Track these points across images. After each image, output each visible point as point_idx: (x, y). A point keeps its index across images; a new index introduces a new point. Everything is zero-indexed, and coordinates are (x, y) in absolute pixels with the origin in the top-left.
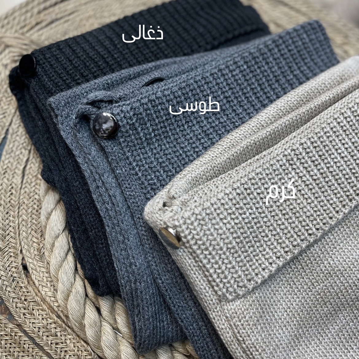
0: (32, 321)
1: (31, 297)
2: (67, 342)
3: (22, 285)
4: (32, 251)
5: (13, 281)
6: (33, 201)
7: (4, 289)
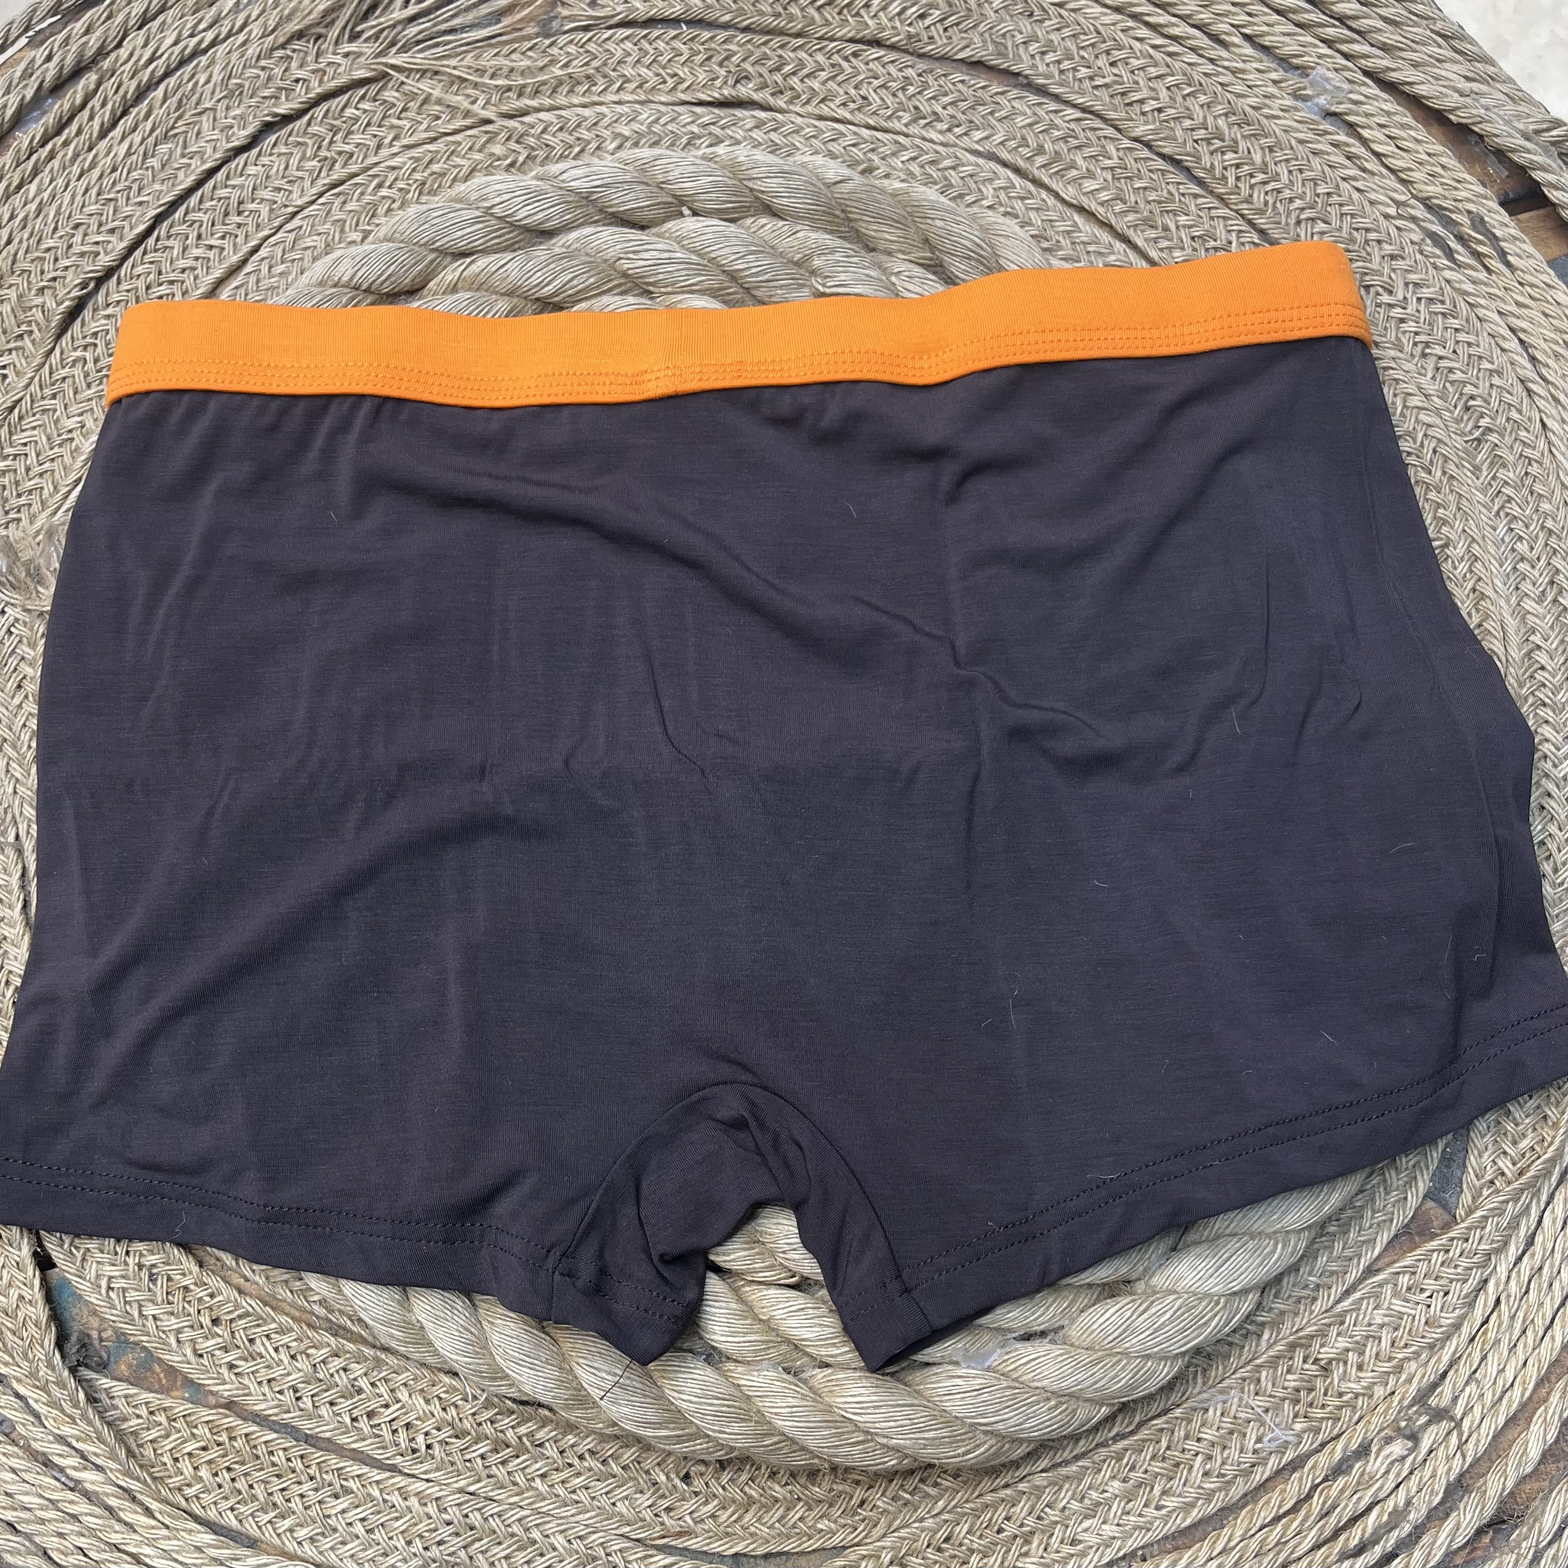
0: (263, 1375)
1: (230, 1307)
3: (187, 1281)
5: (152, 1279)
7: (136, 1314)
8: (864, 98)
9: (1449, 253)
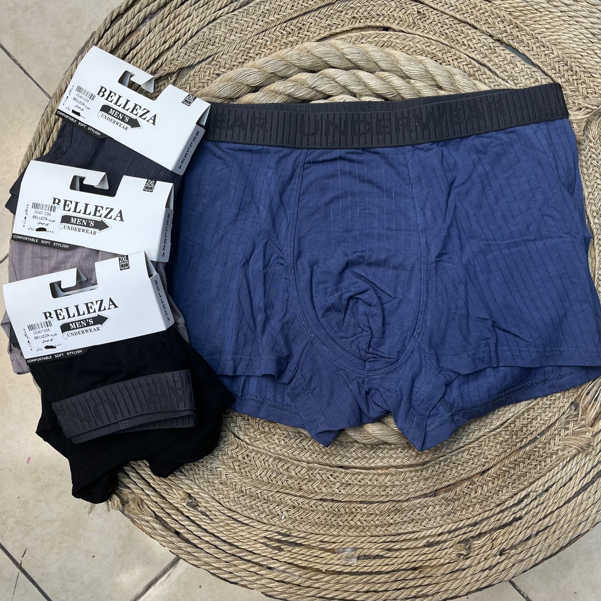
2: (298, 38)
3: (369, 20)
4: (398, 41)
6: (449, 61)
8: (471, 455)
9: (279, 533)
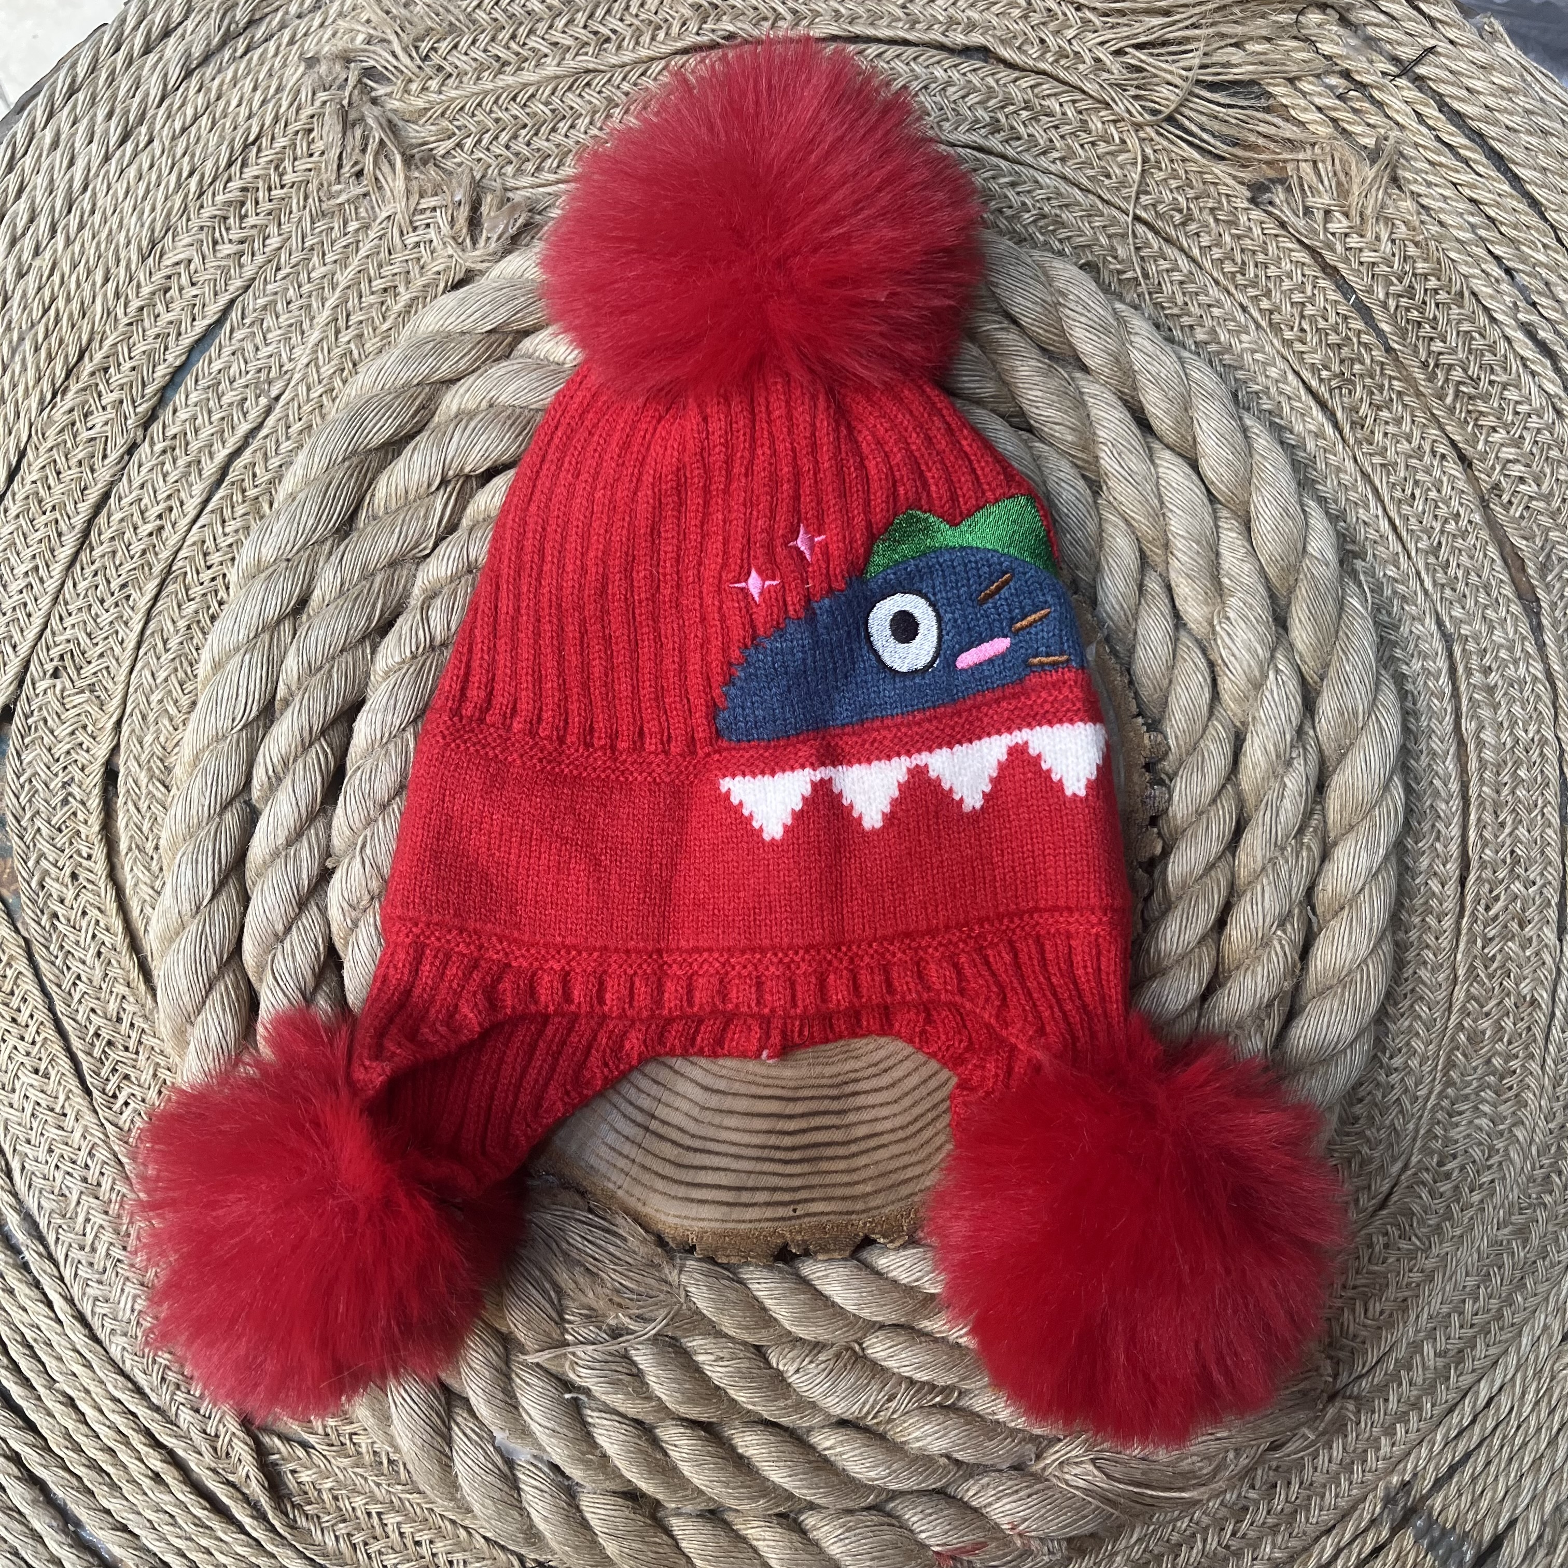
1: (92, 877)
2: (141, 1050)
3: (83, 829)
4: (149, 737)
5: (65, 802)
6: (213, 579)
7: (28, 815)
8: (1413, 495)
